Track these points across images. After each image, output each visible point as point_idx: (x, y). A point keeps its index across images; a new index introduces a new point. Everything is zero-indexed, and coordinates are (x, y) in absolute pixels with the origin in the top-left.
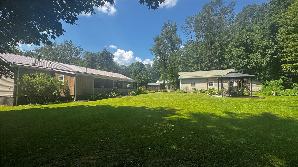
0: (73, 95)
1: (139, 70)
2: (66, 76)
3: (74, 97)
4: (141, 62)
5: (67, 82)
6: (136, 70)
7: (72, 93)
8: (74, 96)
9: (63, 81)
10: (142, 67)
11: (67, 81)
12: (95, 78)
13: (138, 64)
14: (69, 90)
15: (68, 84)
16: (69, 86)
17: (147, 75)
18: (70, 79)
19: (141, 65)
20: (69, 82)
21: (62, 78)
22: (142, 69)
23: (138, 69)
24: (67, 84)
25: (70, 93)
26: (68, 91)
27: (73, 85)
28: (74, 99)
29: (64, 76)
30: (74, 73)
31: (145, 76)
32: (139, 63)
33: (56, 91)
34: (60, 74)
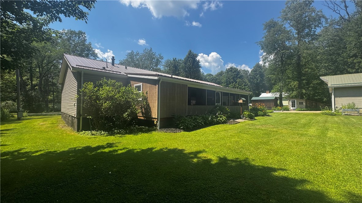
0: (155, 119)
1: (233, 78)
2: (145, 85)
3: (157, 122)
4: (235, 67)
5: (146, 95)
6: (229, 78)
7: (155, 114)
8: (157, 120)
9: (140, 93)
10: (237, 75)
11: (147, 93)
12: (188, 87)
13: (231, 71)
14: (150, 109)
15: (147, 98)
16: (149, 102)
17: (244, 86)
18: (150, 88)
19: (235, 72)
20: (148, 94)
21: (139, 88)
22: (236, 77)
23: (231, 77)
24: (145, 99)
25: (151, 114)
26: (147, 111)
27: (156, 100)
28: (156, 124)
29: (141, 84)
30: (156, 78)
31: (242, 86)
32: (232, 69)
33: (129, 110)
34: (136, 82)
